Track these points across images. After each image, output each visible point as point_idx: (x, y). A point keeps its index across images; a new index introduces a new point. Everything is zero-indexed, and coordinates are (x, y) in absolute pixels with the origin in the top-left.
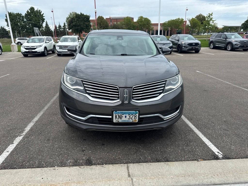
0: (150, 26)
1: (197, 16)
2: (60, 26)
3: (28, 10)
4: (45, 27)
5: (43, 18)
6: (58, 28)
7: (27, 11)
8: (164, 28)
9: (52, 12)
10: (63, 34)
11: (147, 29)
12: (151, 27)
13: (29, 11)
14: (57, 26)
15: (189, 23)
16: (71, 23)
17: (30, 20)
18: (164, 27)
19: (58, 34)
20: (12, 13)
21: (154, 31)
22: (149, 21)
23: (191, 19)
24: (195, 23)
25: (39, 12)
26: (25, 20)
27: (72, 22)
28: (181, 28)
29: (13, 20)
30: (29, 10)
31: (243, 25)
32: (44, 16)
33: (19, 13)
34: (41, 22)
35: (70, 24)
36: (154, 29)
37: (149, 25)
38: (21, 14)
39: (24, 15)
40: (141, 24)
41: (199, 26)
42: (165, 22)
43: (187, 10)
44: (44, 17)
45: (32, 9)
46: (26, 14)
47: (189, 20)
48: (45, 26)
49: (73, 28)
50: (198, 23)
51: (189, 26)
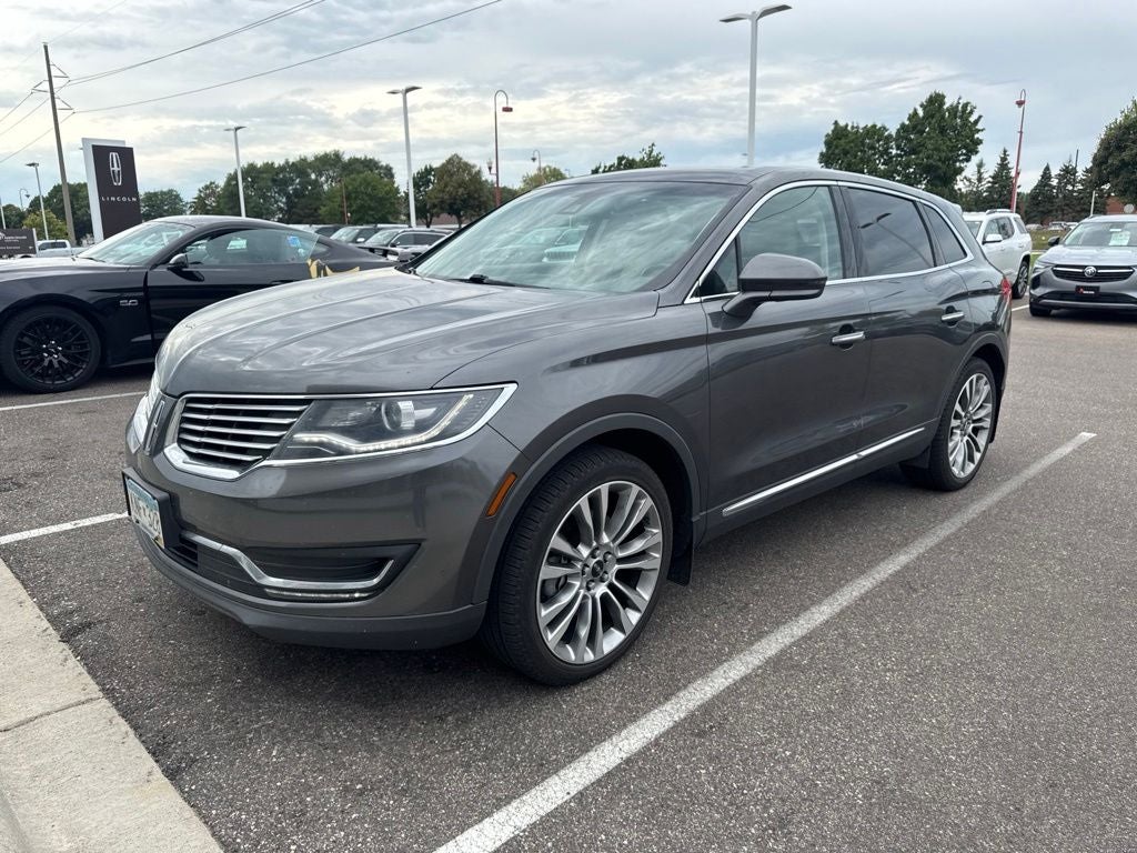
2: (1068, 172)
3: (915, 110)
4: (991, 180)
5: (976, 136)
6: (1055, 182)
7: (911, 112)
9: (1020, 103)
10: (1078, 208)
13: (921, 113)
14: (1055, 171)
16: (1110, 154)
17: (913, 151)
19: (1051, 211)
20: (853, 127)
25: (963, 112)
26: (894, 152)
27: (1120, 148)
29: (848, 153)
30: (922, 106)
32: (979, 126)
33: (874, 126)
34: (962, 154)
35: (1107, 158)
38: (885, 128)
39: (894, 133)
44: (978, 131)
45: (935, 101)
46: (903, 126)
48: (992, 173)
49: (1117, 177)
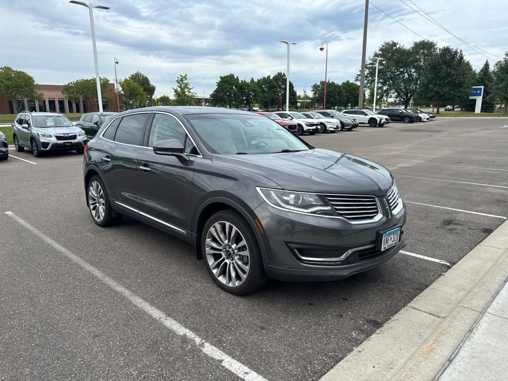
0: (33, 90)
1: (132, 75)
8: (70, 96)
11: (27, 96)
12: (37, 93)
15: (121, 89)
18: (68, 93)
21: (44, 101)
22: (30, 78)
23: (123, 80)
24: (132, 88)
28: (107, 98)
31: (213, 97)
36: (44, 97)
37: (32, 88)
40: (11, 85)
41: (142, 95)
42: (69, 84)
43: (117, 63)
47: (120, 83)
50: (137, 89)
51: (122, 94)
